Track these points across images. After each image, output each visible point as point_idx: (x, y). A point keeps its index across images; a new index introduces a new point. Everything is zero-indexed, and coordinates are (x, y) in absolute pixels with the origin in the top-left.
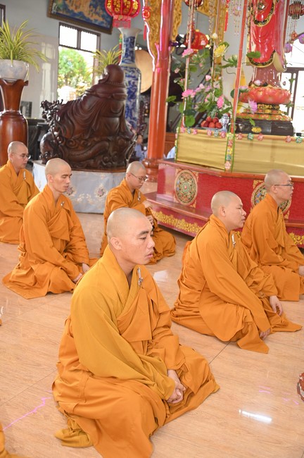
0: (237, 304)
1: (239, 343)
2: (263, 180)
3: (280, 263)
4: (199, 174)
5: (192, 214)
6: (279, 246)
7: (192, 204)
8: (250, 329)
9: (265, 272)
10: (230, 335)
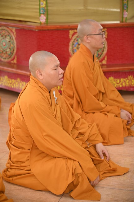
0: (65, 158)
1: (72, 194)
2: (76, 29)
3: (103, 108)
4: (16, 30)
5: (14, 70)
6: (100, 92)
7: (13, 60)
8: (80, 180)
9: (88, 122)
10: (63, 188)
